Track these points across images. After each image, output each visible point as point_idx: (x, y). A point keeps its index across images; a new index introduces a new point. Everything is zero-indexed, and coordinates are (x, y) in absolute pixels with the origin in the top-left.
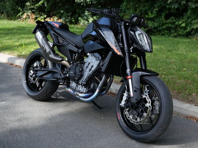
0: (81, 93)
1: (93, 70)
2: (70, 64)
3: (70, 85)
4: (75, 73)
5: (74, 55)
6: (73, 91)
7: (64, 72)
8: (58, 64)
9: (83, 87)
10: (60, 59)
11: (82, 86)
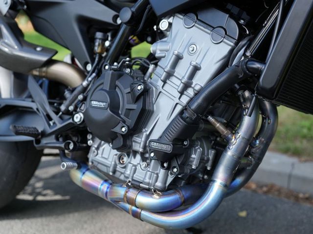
0: (147, 191)
1: (198, 88)
2: (83, 74)
3: (91, 156)
4: (114, 107)
5: (99, 35)
6: (106, 181)
7: (63, 108)
8: (37, 78)
9: (148, 165)
10: (44, 59)
11: (144, 159)
